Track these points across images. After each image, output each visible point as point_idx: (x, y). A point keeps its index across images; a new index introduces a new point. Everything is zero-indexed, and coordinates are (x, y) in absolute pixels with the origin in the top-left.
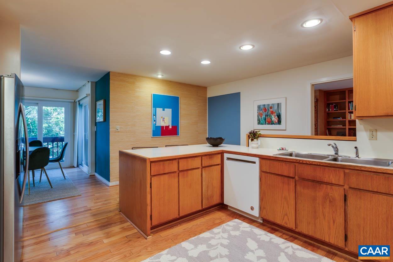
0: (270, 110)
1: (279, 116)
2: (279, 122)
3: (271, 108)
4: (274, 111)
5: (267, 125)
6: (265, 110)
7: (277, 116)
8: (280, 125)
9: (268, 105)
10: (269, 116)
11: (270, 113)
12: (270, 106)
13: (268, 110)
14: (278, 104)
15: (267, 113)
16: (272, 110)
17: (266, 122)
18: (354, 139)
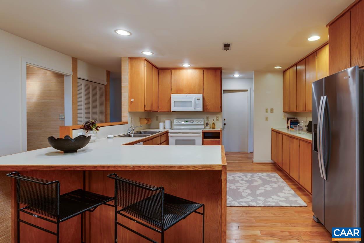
18: (127, 123)
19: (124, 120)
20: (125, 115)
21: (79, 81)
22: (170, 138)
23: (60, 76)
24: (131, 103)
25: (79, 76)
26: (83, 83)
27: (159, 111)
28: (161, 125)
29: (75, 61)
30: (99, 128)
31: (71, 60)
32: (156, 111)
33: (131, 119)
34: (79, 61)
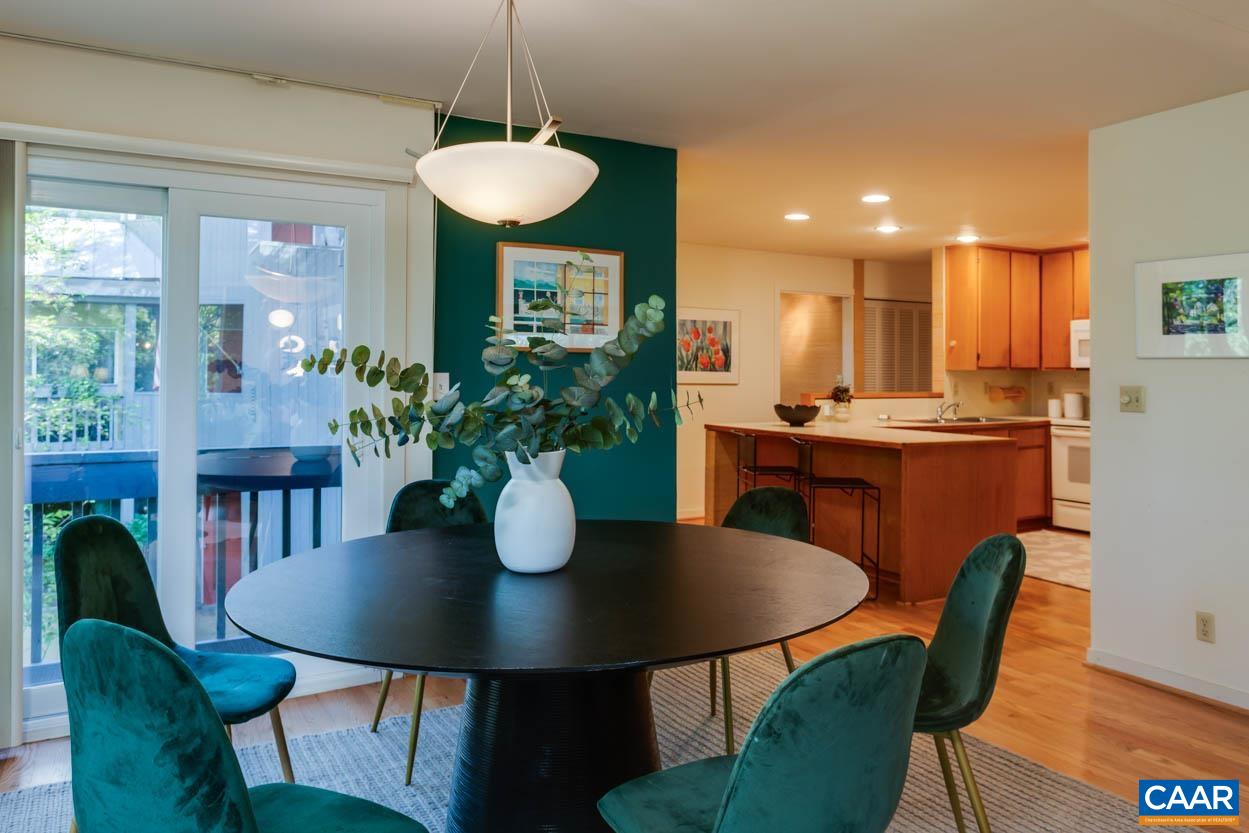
0: (708, 335)
1: (727, 351)
2: (726, 366)
3: (710, 330)
4: (716, 340)
5: (700, 373)
6: (697, 334)
7: (723, 350)
8: (728, 373)
9: (705, 322)
10: (705, 351)
11: (707, 342)
12: (708, 325)
13: (704, 334)
14: (725, 323)
15: (702, 342)
16: (712, 335)
17: (699, 365)
18: (940, 396)
19: (936, 389)
20: (941, 380)
21: (867, 304)
22: (1055, 442)
23: (837, 301)
24: (950, 350)
25: (867, 295)
26: (878, 308)
27: (1043, 369)
28: (1053, 405)
29: (859, 265)
30: (852, 400)
31: (852, 265)
32: (1035, 369)
33: (956, 386)
34: (867, 266)
